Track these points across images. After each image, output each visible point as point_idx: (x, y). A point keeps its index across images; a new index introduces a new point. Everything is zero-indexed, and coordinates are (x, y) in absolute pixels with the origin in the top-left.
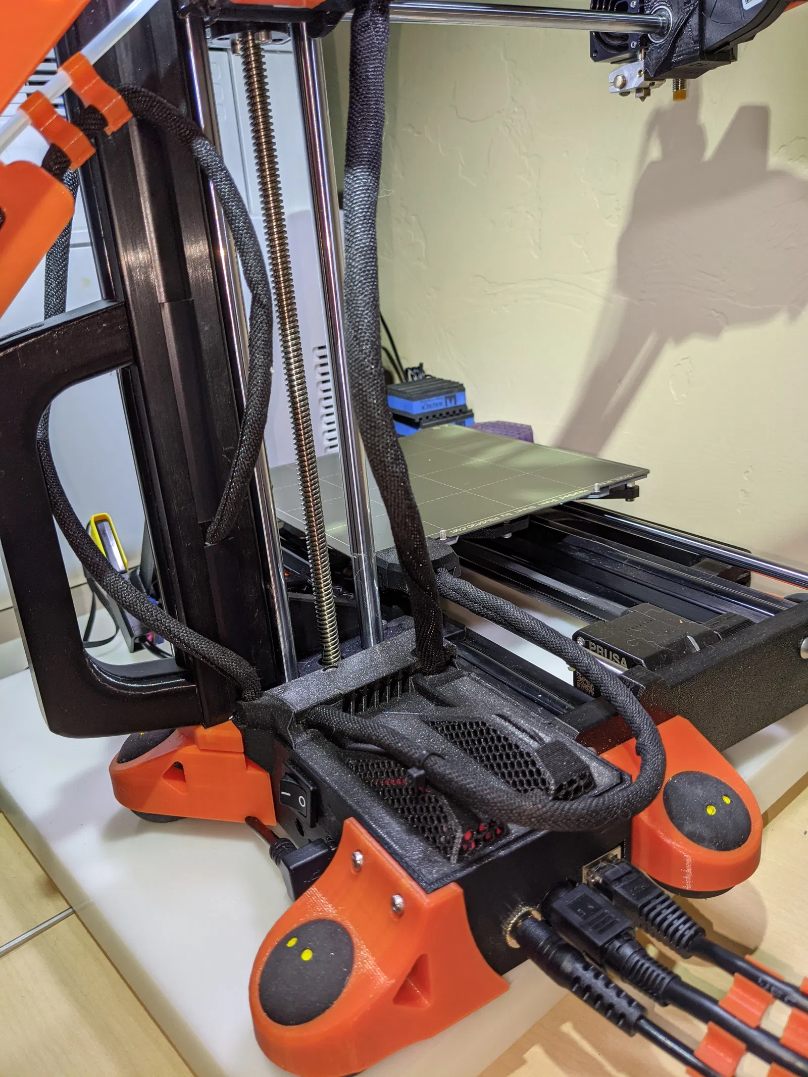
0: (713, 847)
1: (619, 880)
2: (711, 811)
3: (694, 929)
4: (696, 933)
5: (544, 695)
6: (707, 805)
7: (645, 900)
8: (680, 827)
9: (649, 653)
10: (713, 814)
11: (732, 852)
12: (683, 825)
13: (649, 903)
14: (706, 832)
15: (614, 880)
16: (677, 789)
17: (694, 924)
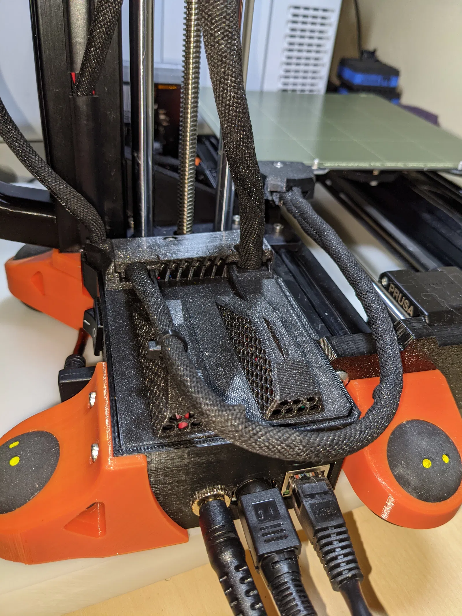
0: (415, 495)
1: (312, 496)
2: (427, 464)
3: (353, 572)
4: (354, 576)
5: (331, 314)
6: (424, 458)
7: (325, 525)
8: (392, 466)
9: (436, 309)
10: (427, 467)
11: (430, 504)
12: (396, 466)
13: (326, 529)
14: (414, 480)
15: (308, 495)
16: (405, 433)
17: (356, 568)
